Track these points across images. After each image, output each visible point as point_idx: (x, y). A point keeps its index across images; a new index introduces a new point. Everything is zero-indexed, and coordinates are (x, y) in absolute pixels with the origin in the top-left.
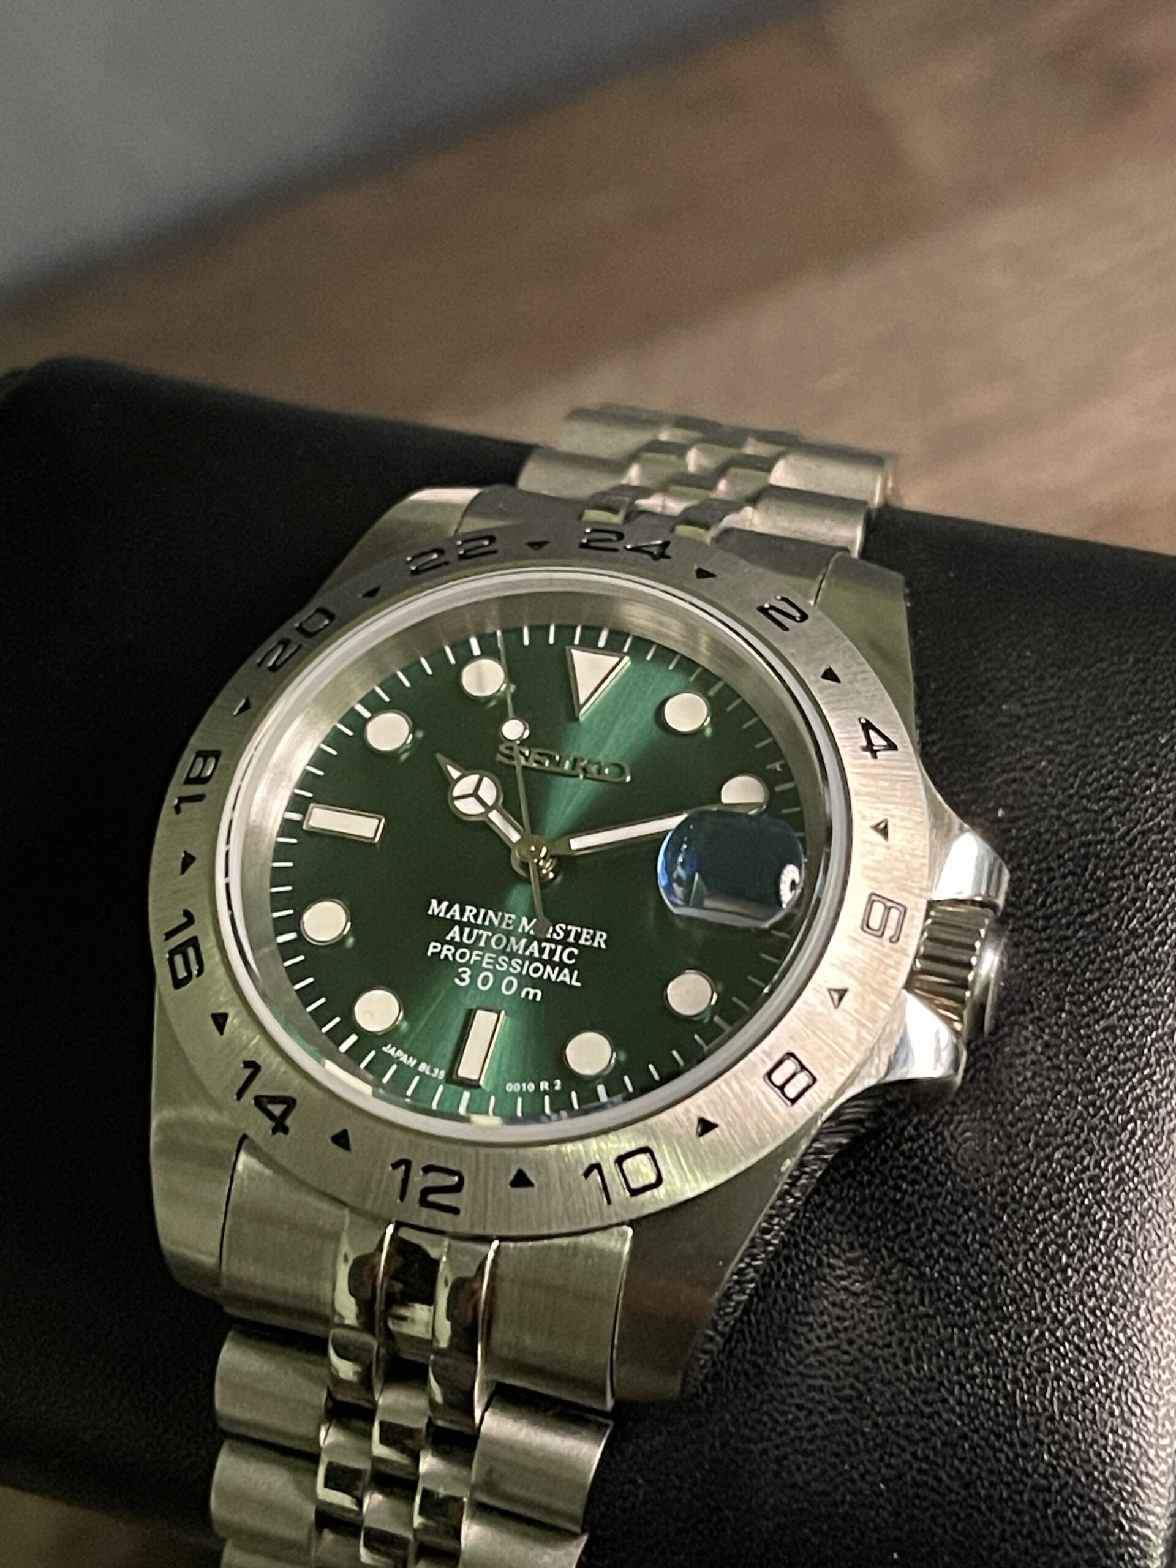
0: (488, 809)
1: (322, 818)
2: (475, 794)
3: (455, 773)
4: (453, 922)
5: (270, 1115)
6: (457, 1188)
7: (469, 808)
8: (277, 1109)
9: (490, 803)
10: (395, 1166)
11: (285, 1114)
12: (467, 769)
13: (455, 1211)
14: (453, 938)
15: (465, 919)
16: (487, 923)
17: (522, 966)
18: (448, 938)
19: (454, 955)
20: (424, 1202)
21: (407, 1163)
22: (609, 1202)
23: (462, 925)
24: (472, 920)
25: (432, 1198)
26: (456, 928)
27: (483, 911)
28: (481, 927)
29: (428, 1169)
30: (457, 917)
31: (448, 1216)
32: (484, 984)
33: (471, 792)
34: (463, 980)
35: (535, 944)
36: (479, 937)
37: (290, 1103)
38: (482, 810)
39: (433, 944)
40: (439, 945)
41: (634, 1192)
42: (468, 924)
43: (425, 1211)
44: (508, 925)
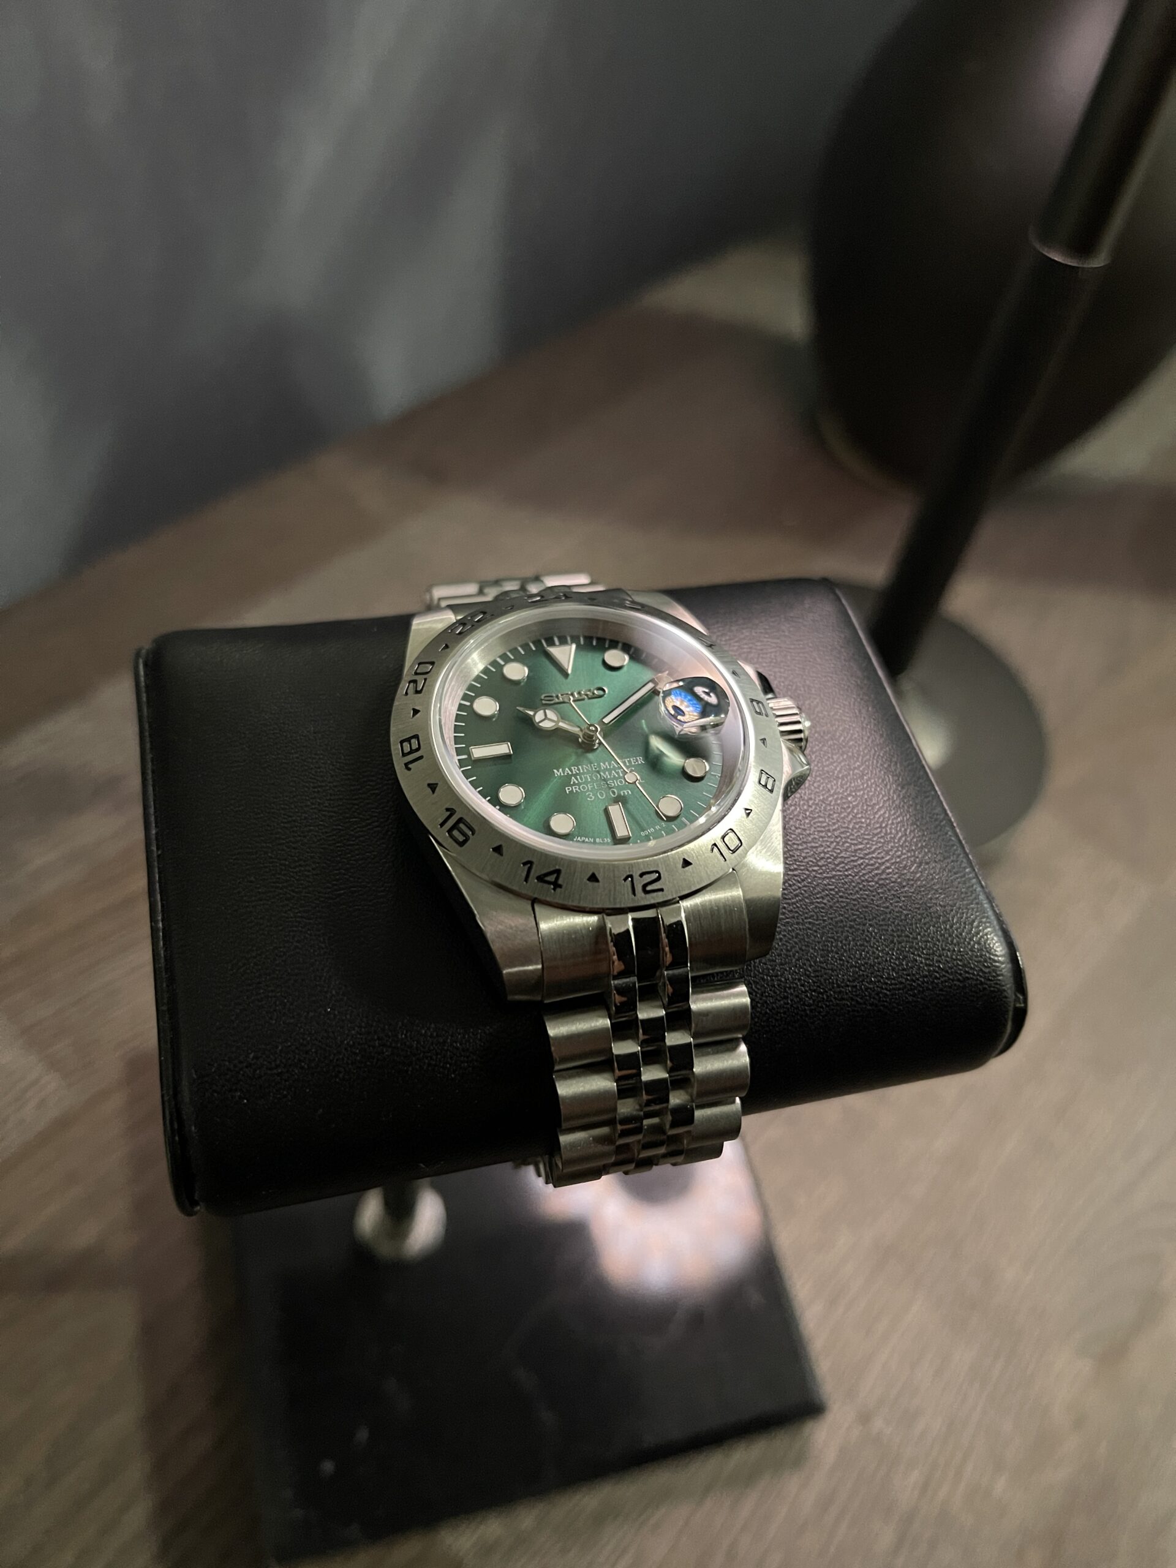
0: (558, 722)
1: (478, 752)
2: (546, 718)
3: (531, 713)
4: (569, 777)
5: (549, 883)
6: (659, 878)
7: (547, 725)
8: (552, 878)
9: (555, 718)
10: (625, 880)
11: (557, 878)
12: (535, 709)
13: (662, 890)
14: (574, 782)
15: (574, 773)
16: (585, 771)
17: (614, 783)
18: (572, 783)
19: (579, 789)
20: (646, 892)
21: (631, 876)
22: (725, 860)
23: (575, 775)
24: (578, 772)
25: (649, 888)
26: (573, 778)
27: (580, 767)
28: (584, 773)
29: (642, 875)
30: (570, 773)
31: (660, 893)
32: (602, 796)
33: (544, 717)
34: (591, 798)
35: (613, 772)
36: (586, 778)
37: (558, 872)
38: (554, 724)
39: (567, 788)
40: (570, 788)
41: (734, 852)
42: (577, 774)
43: (648, 896)
44: (595, 768)
